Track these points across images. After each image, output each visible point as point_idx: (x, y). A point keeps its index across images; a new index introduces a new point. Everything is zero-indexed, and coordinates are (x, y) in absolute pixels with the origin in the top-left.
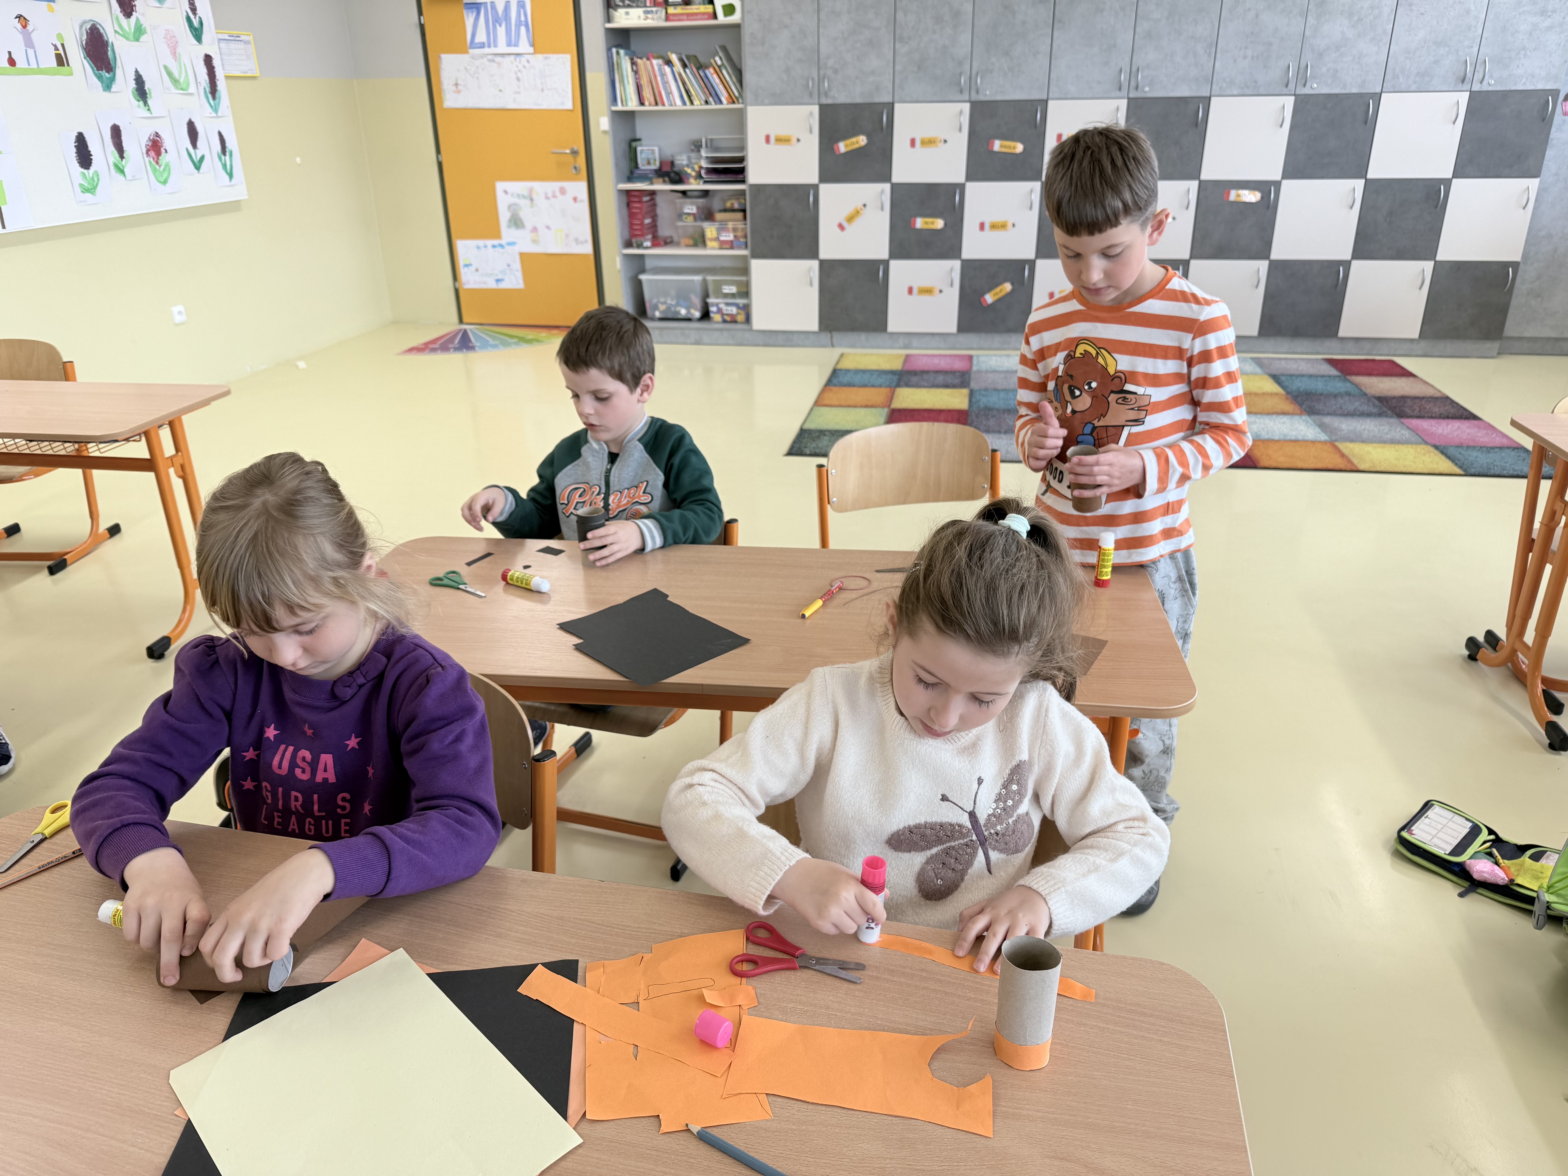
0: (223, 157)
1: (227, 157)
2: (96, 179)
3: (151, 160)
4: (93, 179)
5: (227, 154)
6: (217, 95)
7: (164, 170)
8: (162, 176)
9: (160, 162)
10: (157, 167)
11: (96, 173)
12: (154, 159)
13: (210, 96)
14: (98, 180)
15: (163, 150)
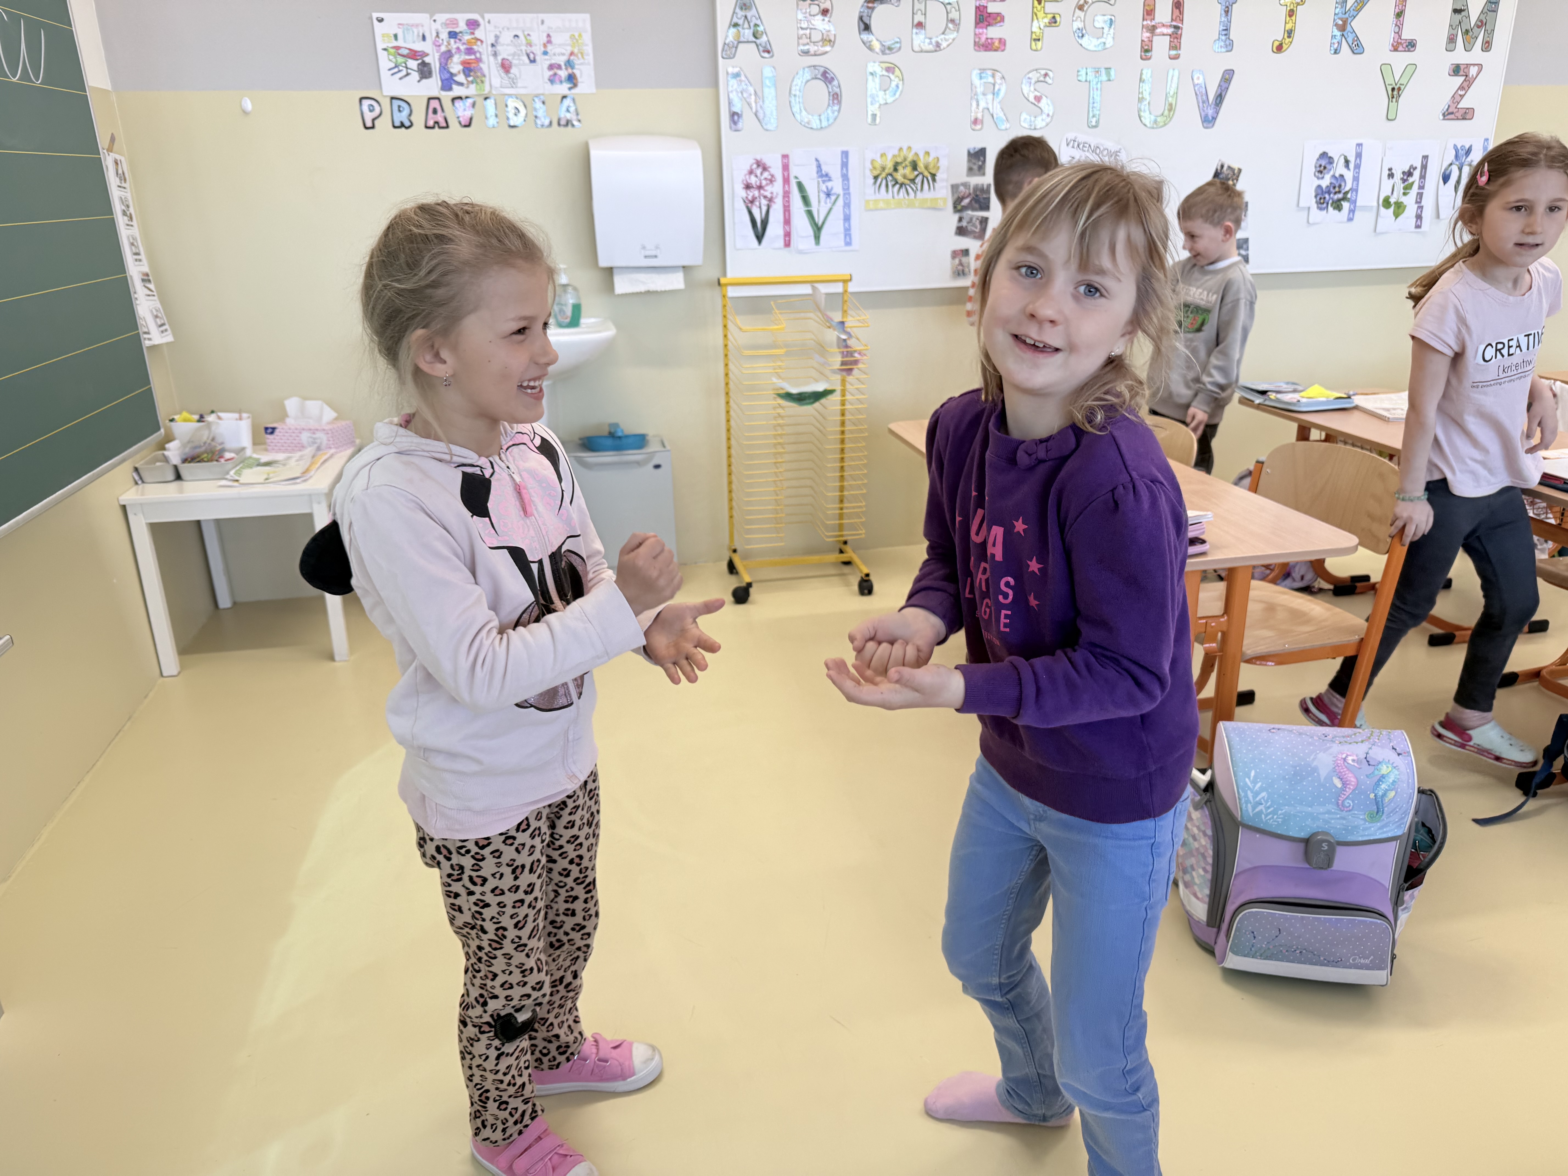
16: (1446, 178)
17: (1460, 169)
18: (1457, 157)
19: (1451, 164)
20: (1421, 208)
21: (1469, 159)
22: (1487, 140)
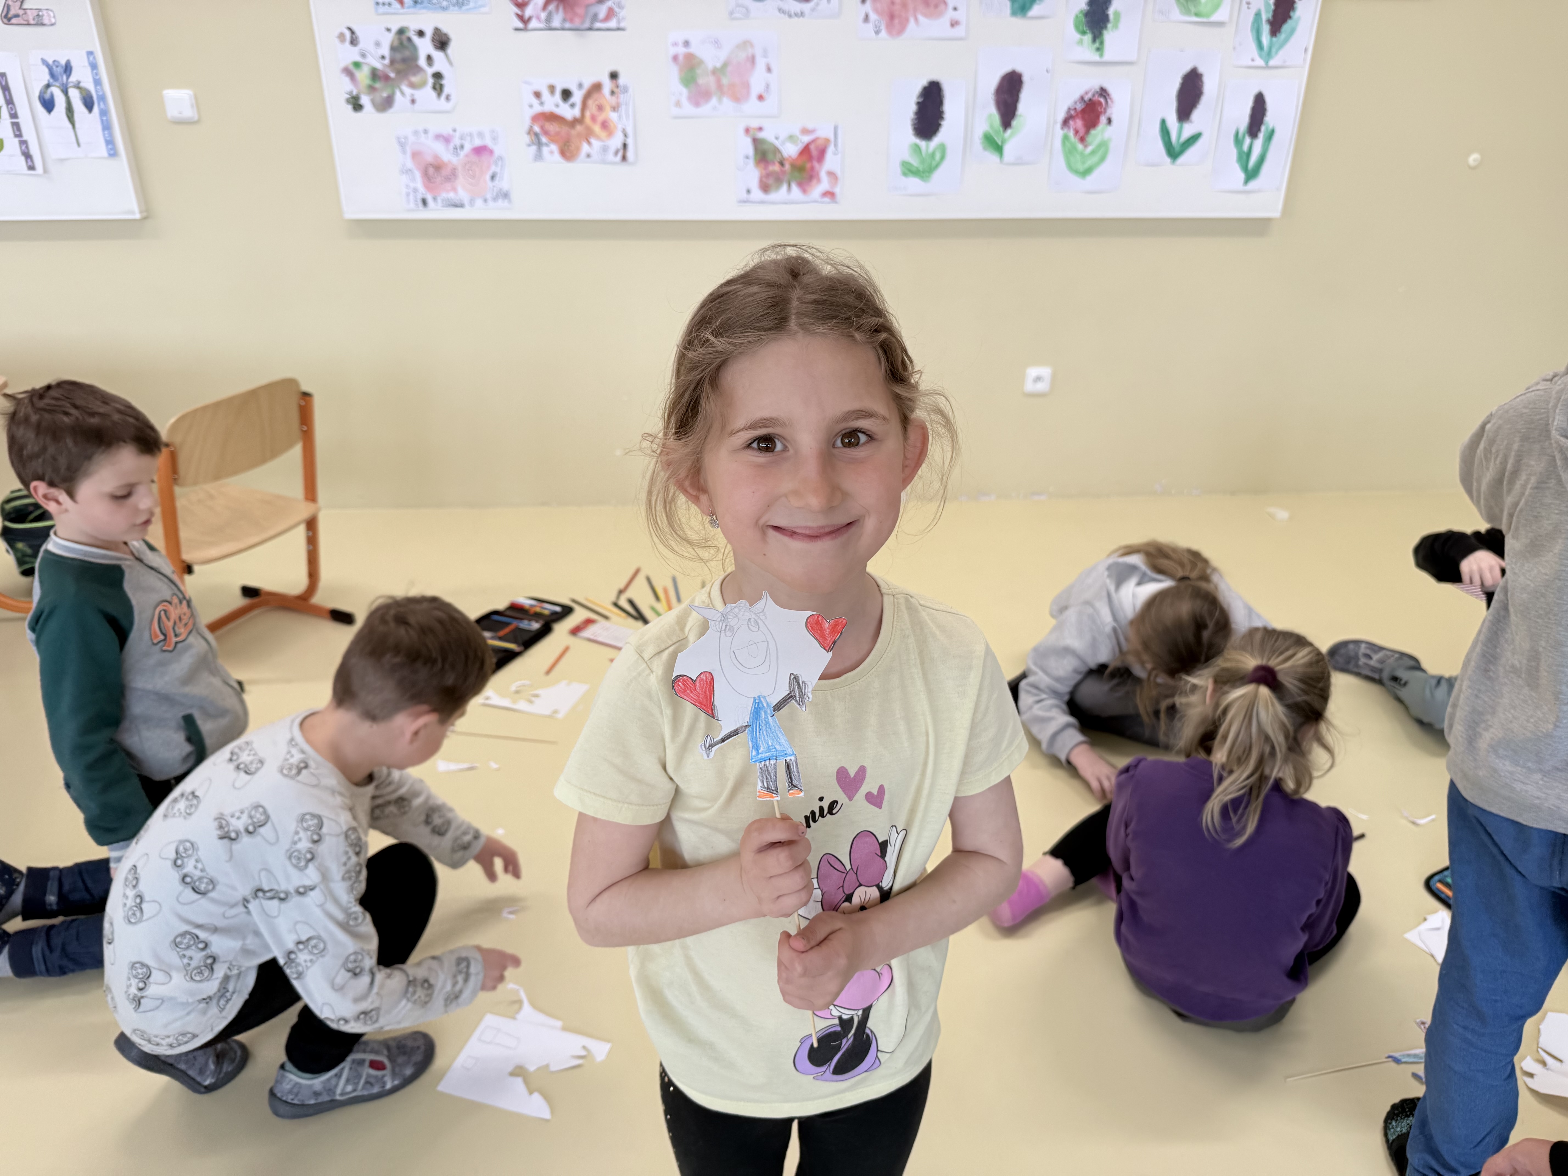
0: (1248, 140)
1: (1258, 144)
2: (938, 156)
3: (1071, 134)
4: (933, 155)
5: (1261, 135)
6: (1286, 28)
7: (1093, 152)
8: (1084, 163)
9: (1089, 139)
10: (1080, 146)
11: (943, 148)
12: (1076, 132)
13: (1266, 29)
14: (943, 157)
15: (1103, 119)
16: (48, 105)
17: (65, 92)
18: (52, 75)
19: (48, 86)
20: (23, 143)
21: (73, 78)
22: (90, 53)
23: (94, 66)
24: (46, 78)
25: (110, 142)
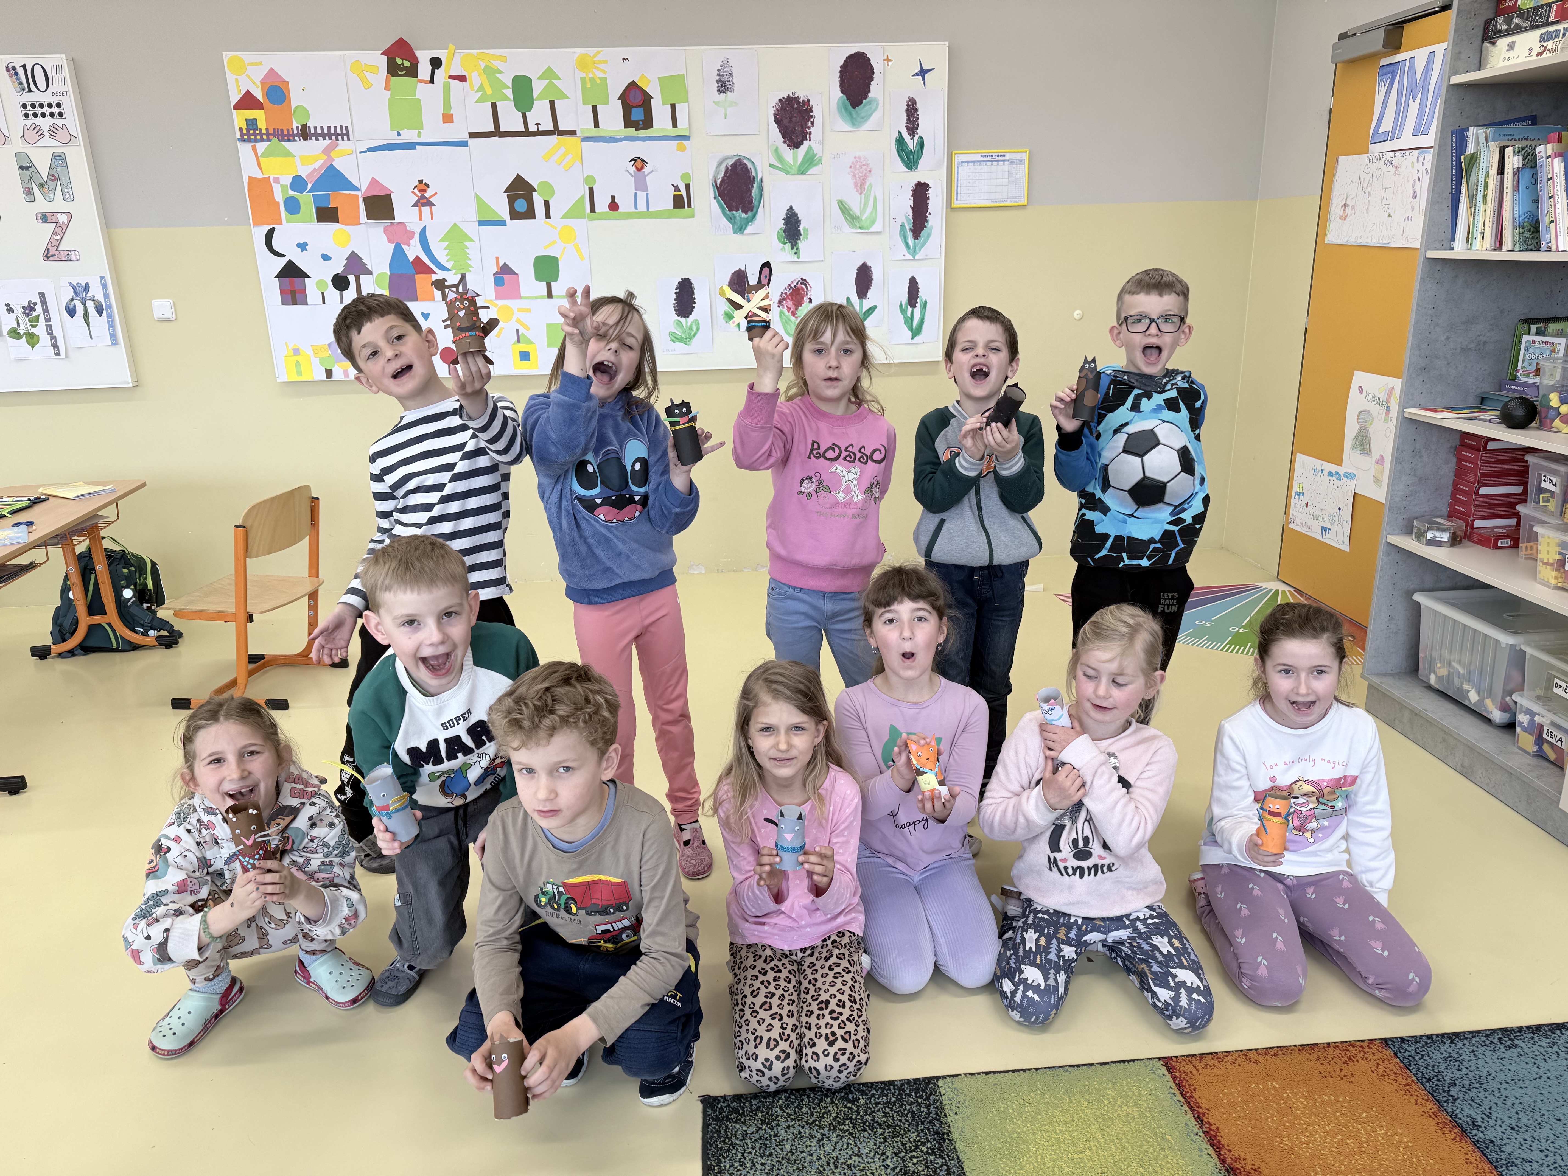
0: (909, 309)
1: (917, 311)
2: (694, 328)
3: (785, 310)
4: (691, 328)
5: (918, 305)
6: (924, 233)
11: (697, 323)
12: (789, 307)
13: (910, 235)
14: (698, 329)
15: (806, 299)
16: (72, 312)
17: (84, 304)
18: (75, 292)
19: (72, 300)
20: (54, 339)
21: (89, 294)
22: (102, 278)
23: (104, 286)
24: (71, 294)
25: (113, 336)
